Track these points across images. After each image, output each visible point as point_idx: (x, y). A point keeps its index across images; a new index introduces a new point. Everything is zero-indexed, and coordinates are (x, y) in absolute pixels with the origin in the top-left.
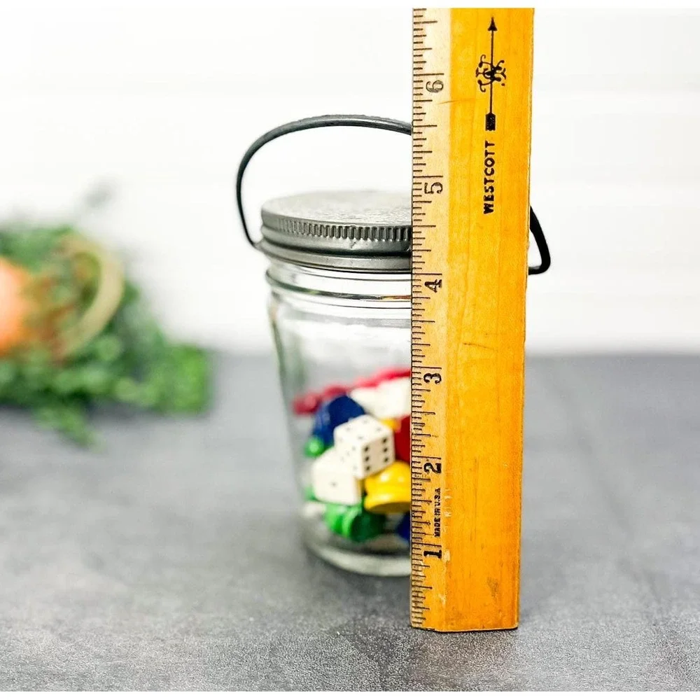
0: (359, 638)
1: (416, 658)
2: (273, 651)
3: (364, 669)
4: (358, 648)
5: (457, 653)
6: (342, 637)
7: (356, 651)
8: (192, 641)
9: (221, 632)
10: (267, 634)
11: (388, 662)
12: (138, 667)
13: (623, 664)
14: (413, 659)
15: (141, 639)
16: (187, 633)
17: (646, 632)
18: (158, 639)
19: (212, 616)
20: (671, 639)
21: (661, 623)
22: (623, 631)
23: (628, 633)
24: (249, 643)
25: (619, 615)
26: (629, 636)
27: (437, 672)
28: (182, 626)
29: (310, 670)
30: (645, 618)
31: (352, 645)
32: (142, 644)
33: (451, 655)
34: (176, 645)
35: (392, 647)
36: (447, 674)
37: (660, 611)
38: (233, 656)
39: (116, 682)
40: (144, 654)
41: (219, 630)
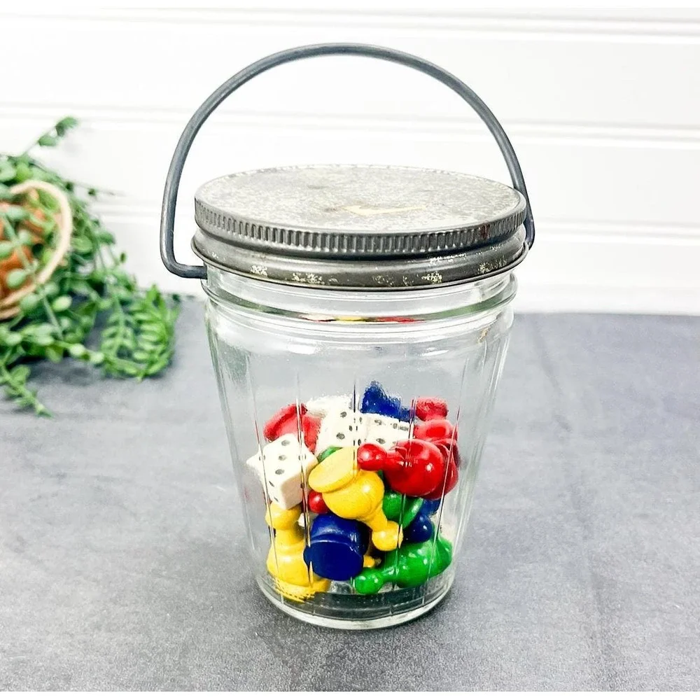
0: (277, 639)
1: (332, 664)
2: (185, 651)
3: (275, 676)
4: (273, 651)
5: (376, 661)
6: (259, 639)
7: (271, 655)
8: (101, 638)
9: (134, 628)
10: (182, 632)
11: (302, 669)
12: (41, 664)
13: (548, 681)
14: (329, 666)
15: (48, 633)
16: (98, 627)
17: (580, 645)
18: (68, 633)
19: (127, 609)
20: (605, 654)
21: (598, 635)
22: (556, 644)
23: (560, 646)
24: (161, 641)
25: (554, 626)
26: (561, 649)
27: (352, 682)
28: (95, 619)
29: (219, 674)
30: (582, 629)
31: (268, 648)
32: (50, 638)
33: (370, 664)
34: (85, 642)
35: (310, 651)
36: (361, 684)
37: (600, 622)
38: (142, 655)
39: (15, 680)
40: (50, 649)
41: (132, 625)
